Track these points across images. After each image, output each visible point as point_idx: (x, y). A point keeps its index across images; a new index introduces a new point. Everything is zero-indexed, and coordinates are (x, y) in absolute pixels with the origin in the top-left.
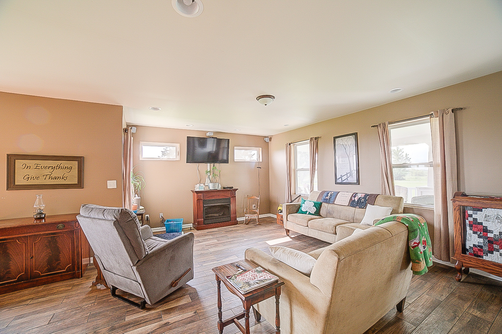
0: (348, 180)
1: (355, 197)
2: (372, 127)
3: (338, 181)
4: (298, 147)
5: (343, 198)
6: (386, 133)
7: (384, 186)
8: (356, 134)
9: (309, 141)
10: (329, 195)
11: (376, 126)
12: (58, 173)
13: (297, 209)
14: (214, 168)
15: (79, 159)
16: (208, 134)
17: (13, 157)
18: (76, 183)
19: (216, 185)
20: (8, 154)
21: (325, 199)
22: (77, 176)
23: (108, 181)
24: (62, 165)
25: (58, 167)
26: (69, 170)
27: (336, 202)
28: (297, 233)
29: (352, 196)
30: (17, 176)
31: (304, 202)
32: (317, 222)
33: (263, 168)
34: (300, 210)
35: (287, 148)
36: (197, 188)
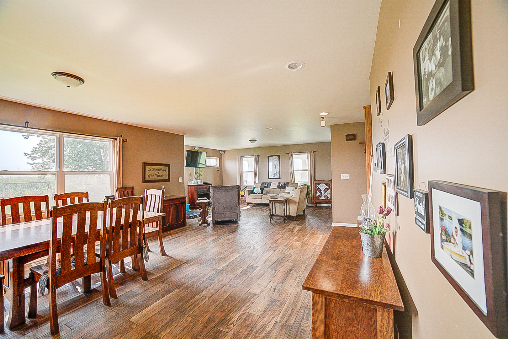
0: (275, 177)
1: (280, 184)
2: (286, 154)
3: (270, 178)
4: (243, 158)
5: (274, 185)
6: (292, 157)
7: (291, 179)
8: (279, 156)
9: (254, 156)
10: (267, 184)
11: (288, 153)
12: (161, 173)
13: (251, 192)
14: (201, 171)
15: (168, 165)
16: (195, 149)
17: (145, 164)
18: (167, 179)
19: (202, 181)
20: (143, 163)
21: (265, 186)
22: (167, 175)
23: (179, 178)
24: (162, 169)
25: (161, 170)
26: (165, 172)
27: (271, 187)
28: (255, 203)
29: (278, 184)
30: (146, 175)
31: (255, 188)
32: (267, 196)
33: (220, 171)
34: (253, 193)
35: (238, 159)
36: (193, 183)
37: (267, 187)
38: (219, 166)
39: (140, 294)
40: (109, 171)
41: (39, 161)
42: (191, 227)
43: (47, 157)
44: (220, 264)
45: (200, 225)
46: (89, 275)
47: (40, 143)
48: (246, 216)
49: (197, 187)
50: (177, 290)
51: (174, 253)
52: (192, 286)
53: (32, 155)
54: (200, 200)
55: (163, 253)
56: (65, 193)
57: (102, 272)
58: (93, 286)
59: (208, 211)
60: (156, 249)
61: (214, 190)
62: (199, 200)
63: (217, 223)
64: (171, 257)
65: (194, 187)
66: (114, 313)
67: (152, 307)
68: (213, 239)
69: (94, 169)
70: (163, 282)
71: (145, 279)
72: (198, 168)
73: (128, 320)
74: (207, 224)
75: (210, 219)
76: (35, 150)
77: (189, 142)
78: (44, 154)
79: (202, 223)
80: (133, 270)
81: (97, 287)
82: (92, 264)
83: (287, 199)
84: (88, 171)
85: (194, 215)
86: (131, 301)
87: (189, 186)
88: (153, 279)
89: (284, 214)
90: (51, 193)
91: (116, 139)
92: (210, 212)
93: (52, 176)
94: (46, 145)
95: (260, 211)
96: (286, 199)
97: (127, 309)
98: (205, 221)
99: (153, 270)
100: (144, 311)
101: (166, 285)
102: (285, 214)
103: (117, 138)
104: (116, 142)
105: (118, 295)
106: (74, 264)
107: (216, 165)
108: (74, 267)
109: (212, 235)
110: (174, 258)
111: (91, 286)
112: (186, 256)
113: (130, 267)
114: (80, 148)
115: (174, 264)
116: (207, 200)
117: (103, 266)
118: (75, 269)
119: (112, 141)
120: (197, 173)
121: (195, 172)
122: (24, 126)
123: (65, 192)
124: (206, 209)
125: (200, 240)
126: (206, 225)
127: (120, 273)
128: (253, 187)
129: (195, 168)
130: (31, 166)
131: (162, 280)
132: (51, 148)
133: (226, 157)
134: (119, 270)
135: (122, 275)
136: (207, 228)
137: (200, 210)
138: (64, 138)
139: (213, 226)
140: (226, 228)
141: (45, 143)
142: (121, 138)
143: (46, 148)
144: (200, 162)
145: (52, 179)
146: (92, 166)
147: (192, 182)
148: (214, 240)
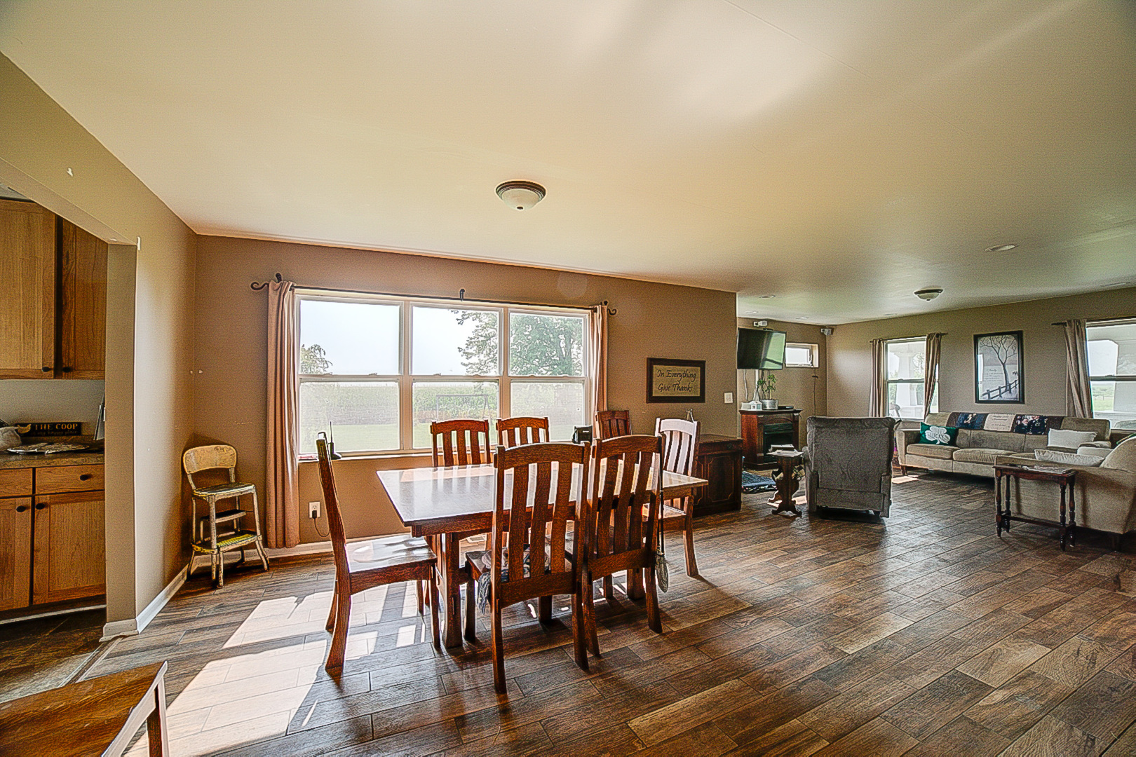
0: (1001, 396)
1: (1021, 420)
2: (1052, 324)
3: (981, 399)
4: (890, 345)
5: (998, 422)
6: (1080, 334)
7: (1072, 406)
8: (1019, 336)
9: (926, 337)
10: (970, 417)
11: (1062, 324)
12: (684, 382)
13: (916, 438)
14: (772, 378)
15: (701, 364)
16: (757, 324)
17: (652, 362)
18: (699, 395)
19: (774, 404)
20: (648, 359)
21: (963, 424)
22: (699, 386)
23: (725, 394)
24: (688, 372)
25: (685, 375)
26: (693, 379)
27: (985, 428)
28: (927, 470)
29: (1016, 418)
30: (654, 385)
31: (928, 428)
32: (971, 452)
33: (820, 377)
34: (922, 440)
35: (874, 346)
36: (754, 407)
37: (971, 427)
38: (817, 366)
39: (648, 662)
40: (583, 375)
41: (474, 360)
42: (752, 513)
43: (485, 352)
44: (849, 638)
45: (774, 512)
46: (550, 594)
47: (476, 330)
48: (904, 505)
49: (762, 416)
50: (733, 683)
51: (718, 576)
52: (774, 683)
53: (466, 351)
54: (778, 451)
55: (693, 572)
56: (512, 417)
57: (575, 595)
58: (556, 614)
59: (799, 479)
60: (675, 557)
61: (817, 427)
62: (775, 449)
63: (821, 515)
64: (711, 586)
65: (754, 416)
66: (595, 692)
67: (675, 709)
68: (818, 558)
69: (549, 373)
70: (697, 647)
71: (657, 628)
72: (766, 372)
73: (625, 722)
74: (794, 511)
75: (801, 500)
76: (470, 343)
77: (747, 309)
78: (481, 347)
79: (781, 508)
80: (629, 597)
81: (562, 618)
82: (558, 574)
83: (1077, 472)
84: (540, 375)
85: (757, 484)
86: (629, 675)
87: (742, 412)
88: (672, 631)
89: (1063, 519)
90: (492, 415)
91: (596, 308)
92: (803, 483)
93: (491, 385)
94: (482, 333)
95: (947, 494)
96: (1069, 471)
97: (622, 692)
98: (788, 505)
99: (672, 608)
100: (660, 713)
101: (705, 659)
102: (1068, 521)
103: (598, 307)
104: (595, 316)
105: (604, 650)
106: (528, 566)
107: (809, 363)
108: (529, 573)
109: (813, 546)
110: (719, 590)
111: (552, 612)
112: (748, 591)
113: (622, 587)
114: (529, 335)
115: (722, 605)
116: (795, 450)
117: (578, 582)
118: (530, 577)
119: (587, 315)
120: (761, 383)
121: (757, 379)
122: (459, 297)
123: (512, 414)
124: (793, 475)
125: (780, 553)
126: (789, 513)
127: (602, 597)
128: (922, 424)
129: (757, 371)
130: (465, 368)
131: (693, 640)
132: (488, 338)
133: (836, 342)
134: (602, 590)
135: (607, 602)
136: (794, 524)
137: (777, 473)
138: (511, 314)
139: (810, 519)
140: (849, 533)
141: (483, 330)
142: (606, 307)
143: (483, 339)
144: (768, 357)
145: (492, 389)
146: (547, 368)
147: (750, 403)
148: (819, 561)
